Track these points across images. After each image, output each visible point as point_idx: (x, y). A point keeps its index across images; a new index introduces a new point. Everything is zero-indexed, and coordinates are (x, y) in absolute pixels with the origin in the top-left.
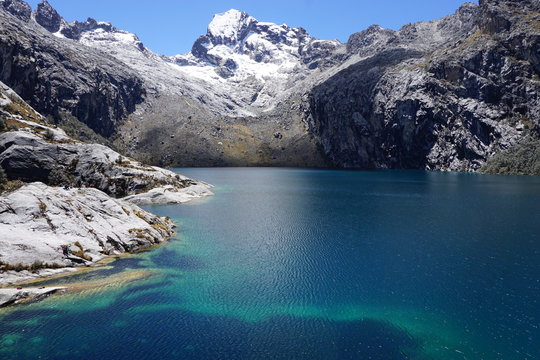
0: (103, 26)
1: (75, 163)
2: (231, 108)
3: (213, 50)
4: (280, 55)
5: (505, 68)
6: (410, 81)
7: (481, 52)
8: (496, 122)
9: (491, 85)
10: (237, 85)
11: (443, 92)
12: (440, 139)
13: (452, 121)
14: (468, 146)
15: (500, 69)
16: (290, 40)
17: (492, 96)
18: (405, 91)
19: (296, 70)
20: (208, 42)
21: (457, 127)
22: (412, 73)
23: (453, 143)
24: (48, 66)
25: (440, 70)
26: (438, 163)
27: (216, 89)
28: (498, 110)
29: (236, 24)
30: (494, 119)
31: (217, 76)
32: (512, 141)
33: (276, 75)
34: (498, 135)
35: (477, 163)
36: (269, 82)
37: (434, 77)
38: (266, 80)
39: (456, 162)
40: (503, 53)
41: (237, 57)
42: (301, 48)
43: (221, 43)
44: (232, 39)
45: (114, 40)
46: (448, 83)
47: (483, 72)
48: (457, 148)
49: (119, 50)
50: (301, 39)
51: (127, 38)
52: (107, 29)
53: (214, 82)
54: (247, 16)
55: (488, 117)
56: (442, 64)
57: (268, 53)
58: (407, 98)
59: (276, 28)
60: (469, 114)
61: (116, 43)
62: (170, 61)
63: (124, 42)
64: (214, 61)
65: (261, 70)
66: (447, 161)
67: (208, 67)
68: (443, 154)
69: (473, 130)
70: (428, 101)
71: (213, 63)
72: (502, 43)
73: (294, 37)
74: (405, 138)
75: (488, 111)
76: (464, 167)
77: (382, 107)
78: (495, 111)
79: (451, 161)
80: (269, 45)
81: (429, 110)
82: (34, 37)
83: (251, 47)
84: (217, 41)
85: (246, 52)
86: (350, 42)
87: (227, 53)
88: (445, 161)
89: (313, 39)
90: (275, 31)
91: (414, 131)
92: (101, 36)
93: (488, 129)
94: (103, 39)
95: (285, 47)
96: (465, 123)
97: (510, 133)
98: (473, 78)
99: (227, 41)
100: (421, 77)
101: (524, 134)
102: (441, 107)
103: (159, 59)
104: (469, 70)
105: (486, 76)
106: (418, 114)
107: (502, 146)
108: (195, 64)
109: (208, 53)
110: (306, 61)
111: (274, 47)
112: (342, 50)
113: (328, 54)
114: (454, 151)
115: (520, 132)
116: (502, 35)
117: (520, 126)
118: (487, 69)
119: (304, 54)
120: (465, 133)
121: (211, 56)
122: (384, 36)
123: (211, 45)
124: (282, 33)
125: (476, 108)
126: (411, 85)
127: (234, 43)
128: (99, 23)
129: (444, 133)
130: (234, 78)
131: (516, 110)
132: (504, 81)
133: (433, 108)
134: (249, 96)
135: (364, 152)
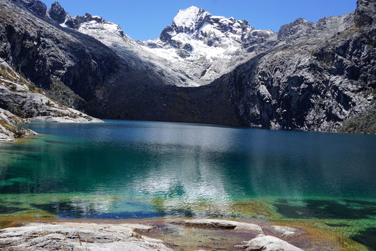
0: (96, 19)
1: (24, 103)
2: (183, 80)
3: (176, 37)
4: (227, 41)
5: (364, 53)
6: (299, 62)
7: (348, 41)
8: (354, 94)
9: (353, 66)
10: (192, 63)
11: (321, 70)
12: (316, 106)
13: (325, 92)
14: (333, 112)
15: (360, 53)
16: (235, 29)
17: (353, 74)
18: (294, 70)
19: (237, 53)
20: (172, 31)
21: (327, 97)
22: (302, 56)
23: (324, 109)
24: (49, 47)
25: (320, 55)
26: (313, 124)
27: (174, 66)
28: (357, 85)
29: (195, 17)
30: (353, 92)
31: (178, 56)
32: (363, 108)
33: (221, 57)
34: (354, 104)
35: (339, 125)
36: (216, 62)
37: (316, 59)
38: (214, 60)
39: (325, 124)
40: (364, 42)
41: (193, 43)
42: (243, 35)
43: (182, 32)
44: (191, 29)
45: (103, 29)
46: (324, 64)
47: (348, 56)
48: (326, 113)
49: (106, 36)
50: (244, 29)
51: (112, 27)
52: (99, 21)
53: (174, 61)
54: (203, 11)
55: (349, 90)
56: (322, 50)
57: (218, 39)
58: (295, 75)
59: (225, 20)
60: (336, 88)
61: (104, 31)
62: (143, 44)
63: (110, 30)
64: (176, 45)
65: (211, 53)
66: (319, 122)
67: (171, 49)
68: (317, 118)
69: (338, 99)
70: (310, 77)
71: (175, 47)
72: (365, 35)
73: (239, 27)
74: (292, 104)
75: (350, 86)
76: (330, 128)
77: (279, 81)
78: (354, 86)
79: (322, 122)
80: (219, 33)
81: (310, 84)
82: (41, 28)
83: (205, 35)
84: (180, 30)
85: (201, 39)
86: (280, 31)
87: (186, 39)
88: (318, 123)
89: (253, 29)
90: (224, 22)
91: (299, 99)
92: (94, 26)
93: (348, 99)
94: (95, 28)
95: (231, 35)
96: (333, 94)
97: (362, 102)
98: (341, 60)
99: (188, 30)
100: (307, 60)
101: (372, 104)
102: (318, 82)
103: (135, 43)
104: (339, 54)
105: (350, 59)
106: (302, 87)
107: (355, 112)
108: (161, 47)
109: (172, 39)
110: (245, 46)
111: (223, 35)
112: (274, 38)
113: (262, 41)
114: (324, 115)
115: (369, 102)
116: (365, 29)
117: (371, 97)
118: (351, 54)
119: (245, 40)
120: (332, 102)
121: (174, 41)
122: (306, 27)
123: (175, 33)
124: (230, 24)
125: (341, 83)
126: (300, 65)
127: (192, 31)
128: (93, 17)
129: (318, 102)
130: (190, 58)
131: (369, 86)
132: (363, 63)
133: (313, 83)
134: (199, 72)
135: (266, 115)
